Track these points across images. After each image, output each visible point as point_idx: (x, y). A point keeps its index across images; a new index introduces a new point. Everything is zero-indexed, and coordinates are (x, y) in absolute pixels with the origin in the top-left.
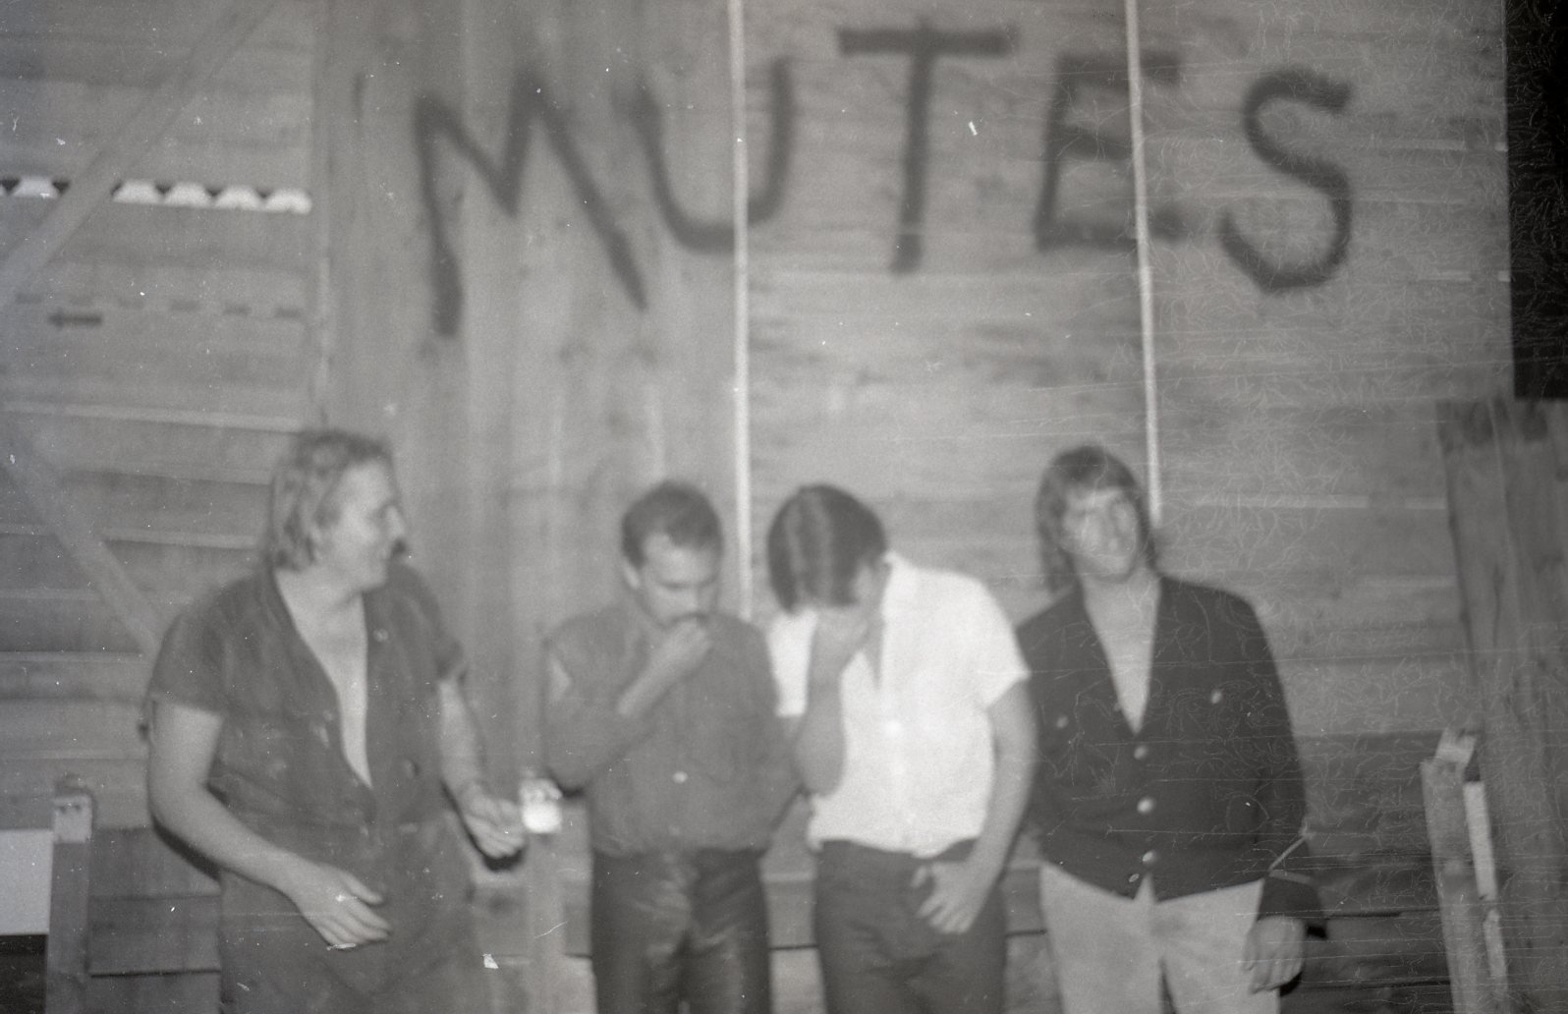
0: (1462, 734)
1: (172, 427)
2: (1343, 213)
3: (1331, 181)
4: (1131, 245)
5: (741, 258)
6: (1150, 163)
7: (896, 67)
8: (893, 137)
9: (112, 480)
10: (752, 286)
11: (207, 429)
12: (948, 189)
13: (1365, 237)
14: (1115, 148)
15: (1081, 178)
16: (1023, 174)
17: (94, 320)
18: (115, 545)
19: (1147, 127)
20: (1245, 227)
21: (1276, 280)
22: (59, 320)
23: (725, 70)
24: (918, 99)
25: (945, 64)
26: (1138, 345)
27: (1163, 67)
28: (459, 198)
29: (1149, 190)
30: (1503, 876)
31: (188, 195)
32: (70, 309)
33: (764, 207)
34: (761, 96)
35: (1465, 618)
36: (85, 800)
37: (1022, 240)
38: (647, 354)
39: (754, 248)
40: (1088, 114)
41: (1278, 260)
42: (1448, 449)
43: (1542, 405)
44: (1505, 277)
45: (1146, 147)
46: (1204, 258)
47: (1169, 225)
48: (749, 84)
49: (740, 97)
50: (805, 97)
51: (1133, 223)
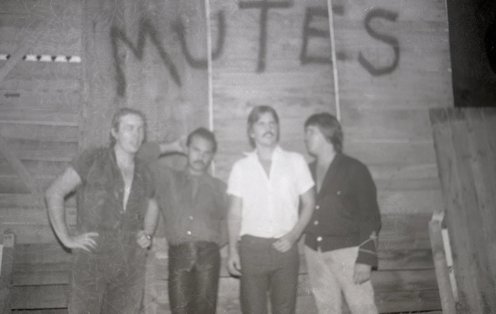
0: (440, 211)
1: (41, 126)
2: (397, 50)
3: (393, 42)
4: (331, 63)
5: (210, 70)
6: (336, 38)
7: (256, 12)
8: (256, 32)
9: (22, 142)
10: (214, 78)
11: (50, 126)
12: (273, 47)
13: (404, 58)
14: (325, 34)
15: (315, 43)
16: (297, 42)
17: (18, 95)
18: (23, 161)
19: (335, 27)
20: (366, 56)
21: (376, 72)
22: (7, 95)
23: (204, 15)
24: (263, 21)
25: (271, 11)
26: (334, 94)
27: (339, 10)
28: (124, 56)
29: (336, 46)
30: (455, 256)
31: (46, 58)
32: (11, 92)
33: (216, 55)
34: (215, 22)
35: (440, 176)
36: (12, 235)
37: (297, 63)
38: (181, 99)
39: (213, 67)
40: (316, 24)
41: (376, 66)
42: (433, 122)
43: (463, 109)
44: (450, 70)
45: (335, 33)
46: (354, 66)
47: (342, 56)
48: (211, 18)
49: (209, 23)
50: (229, 21)
51: (331, 56)
